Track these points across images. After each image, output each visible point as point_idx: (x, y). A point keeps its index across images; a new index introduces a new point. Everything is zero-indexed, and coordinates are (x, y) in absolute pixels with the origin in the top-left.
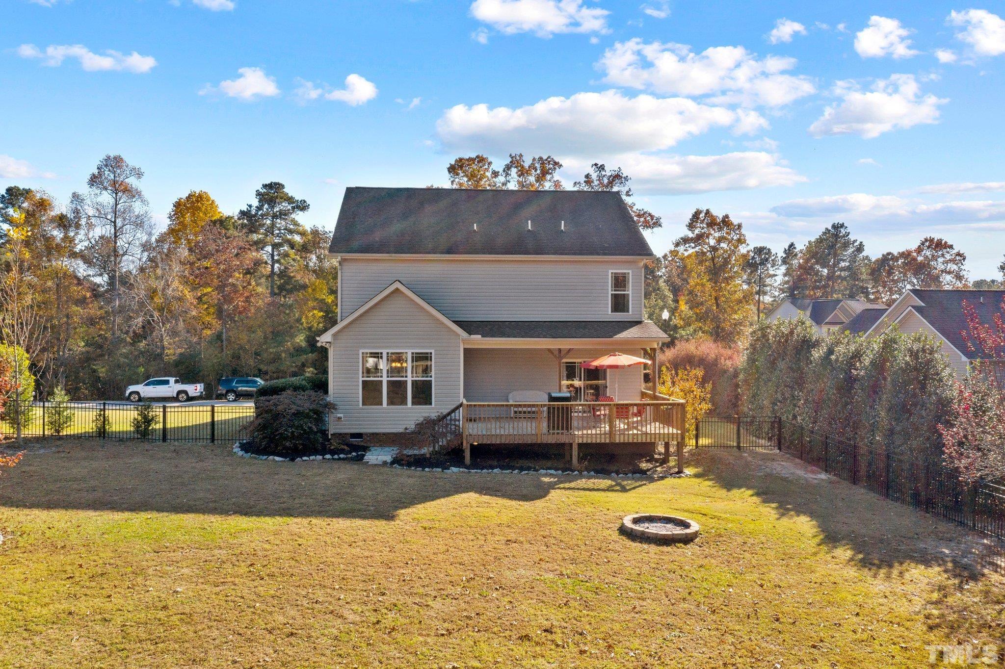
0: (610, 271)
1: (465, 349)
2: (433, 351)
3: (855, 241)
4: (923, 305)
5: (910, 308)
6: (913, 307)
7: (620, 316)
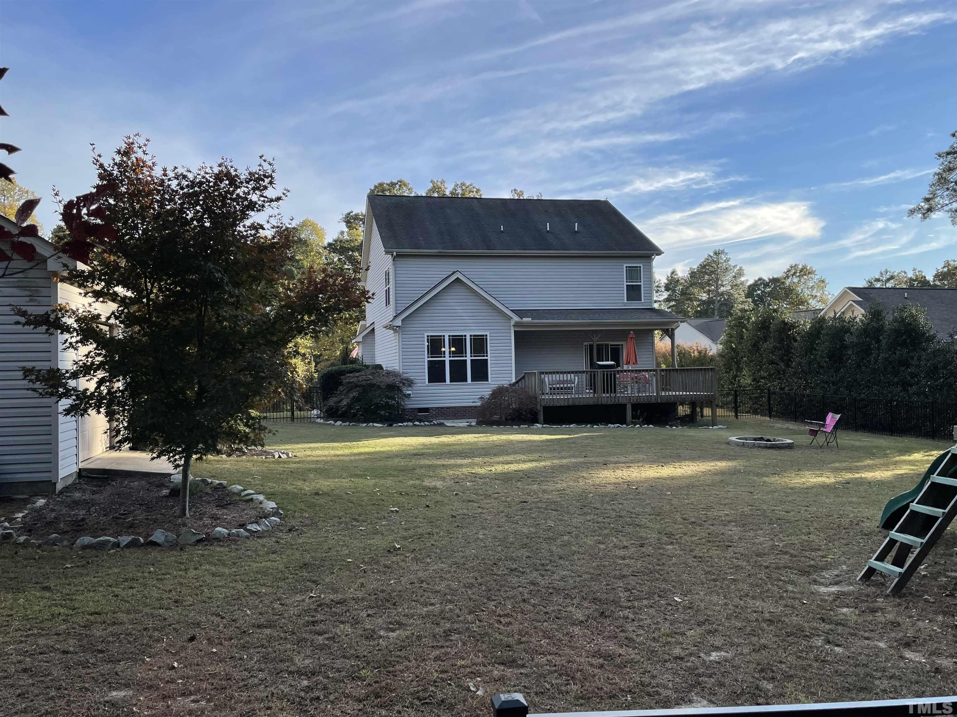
0: (625, 265)
1: (515, 332)
2: (488, 334)
3: (735, 267)
4: (860, 299)
5: (851, 302)
6: (853, 301)
7: (634, 305)
